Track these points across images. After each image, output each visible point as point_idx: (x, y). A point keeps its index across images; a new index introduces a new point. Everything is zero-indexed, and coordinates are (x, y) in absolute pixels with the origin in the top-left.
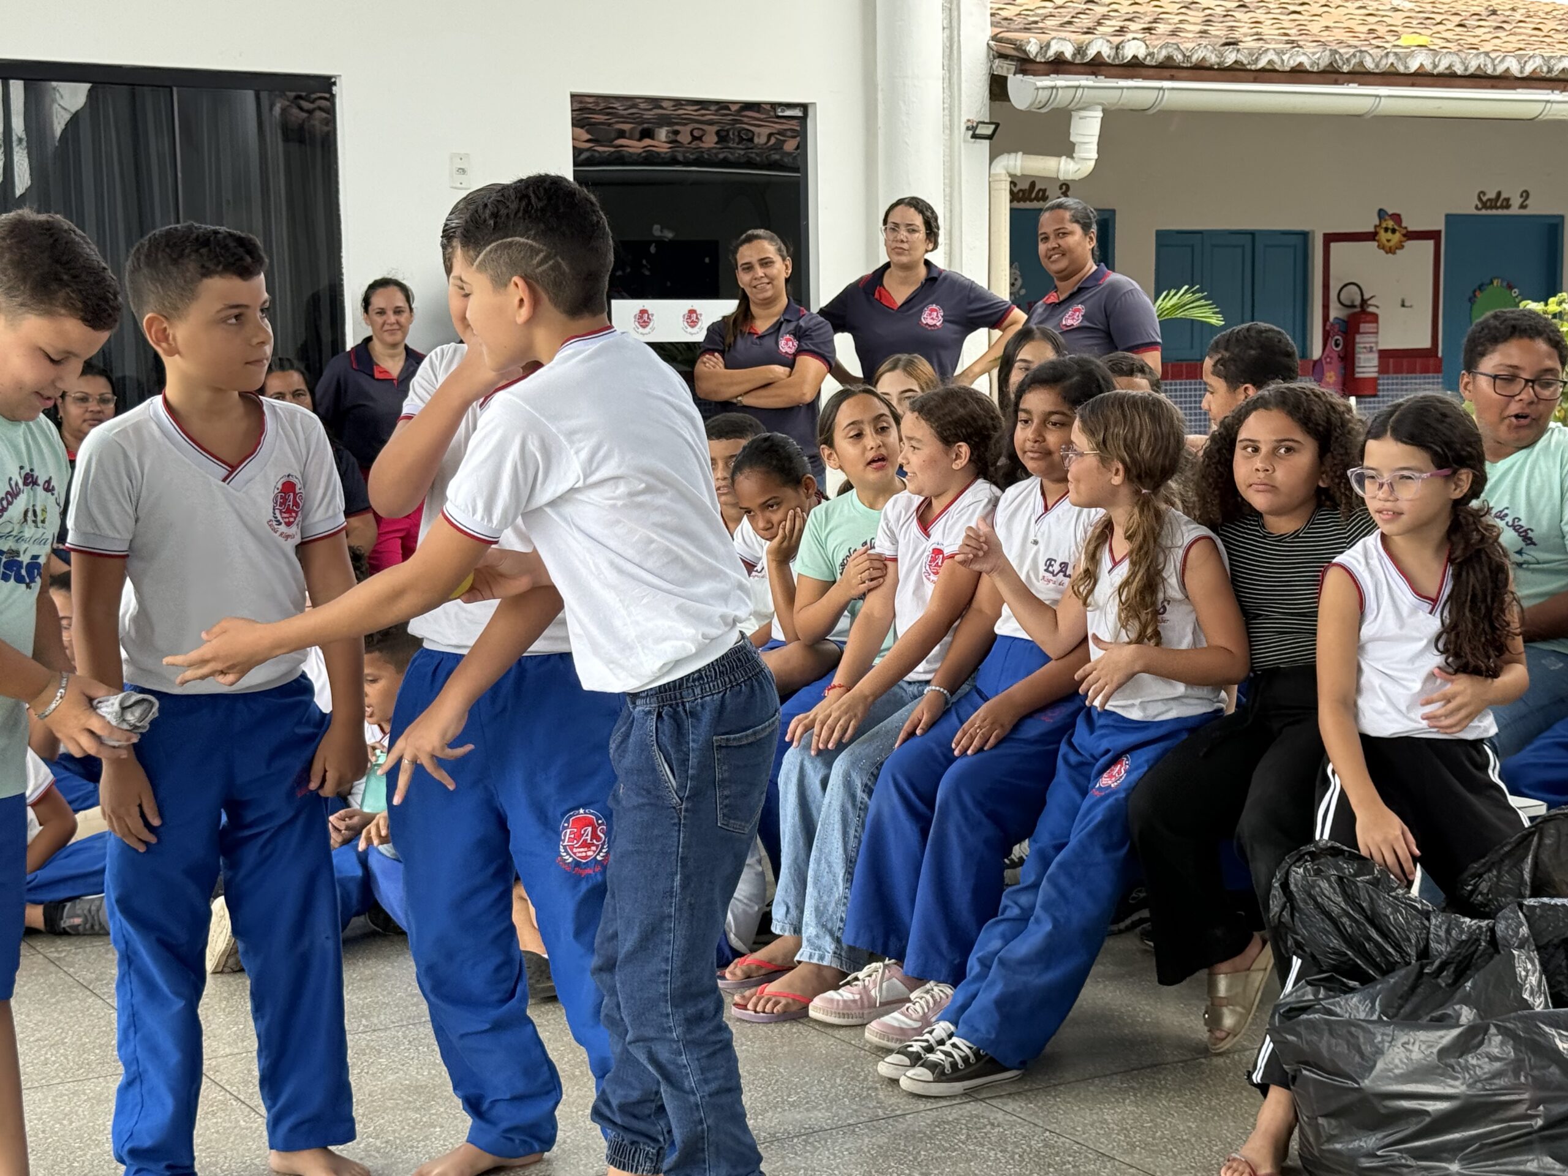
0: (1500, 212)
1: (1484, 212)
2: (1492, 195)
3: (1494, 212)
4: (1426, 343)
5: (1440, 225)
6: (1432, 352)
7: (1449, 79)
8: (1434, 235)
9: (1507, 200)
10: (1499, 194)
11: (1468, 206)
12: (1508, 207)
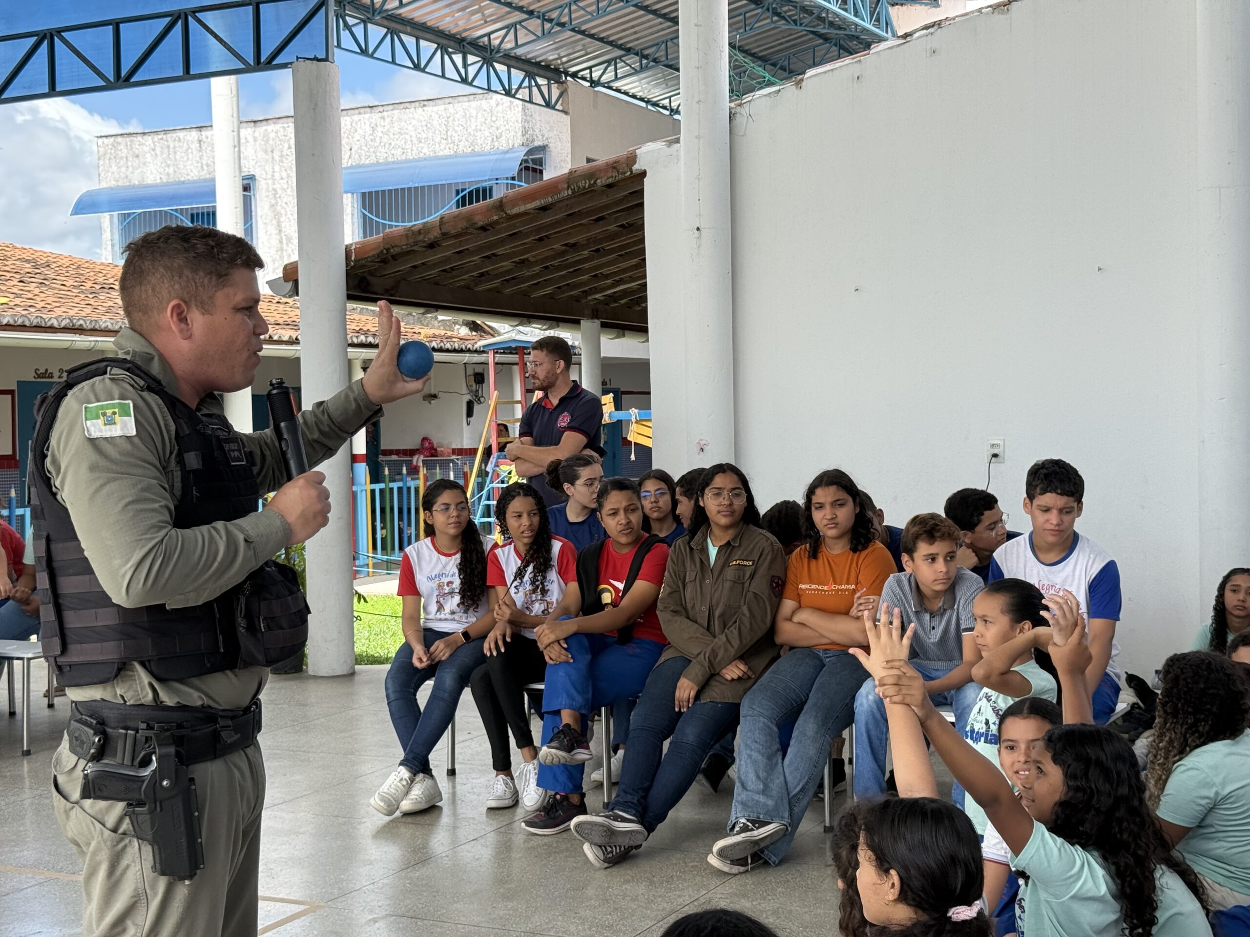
0: (48, 380)
1: (39, 380)
2: (42, 371)
3: (44, 380)
4: (9, 452)
5: (14, 387)
6: (12, 457)
7: (22, 328)
8: (11, 392)
9: (51, 373)
10: (46, 370)
11: (30, 377)
12: (52, 377)
